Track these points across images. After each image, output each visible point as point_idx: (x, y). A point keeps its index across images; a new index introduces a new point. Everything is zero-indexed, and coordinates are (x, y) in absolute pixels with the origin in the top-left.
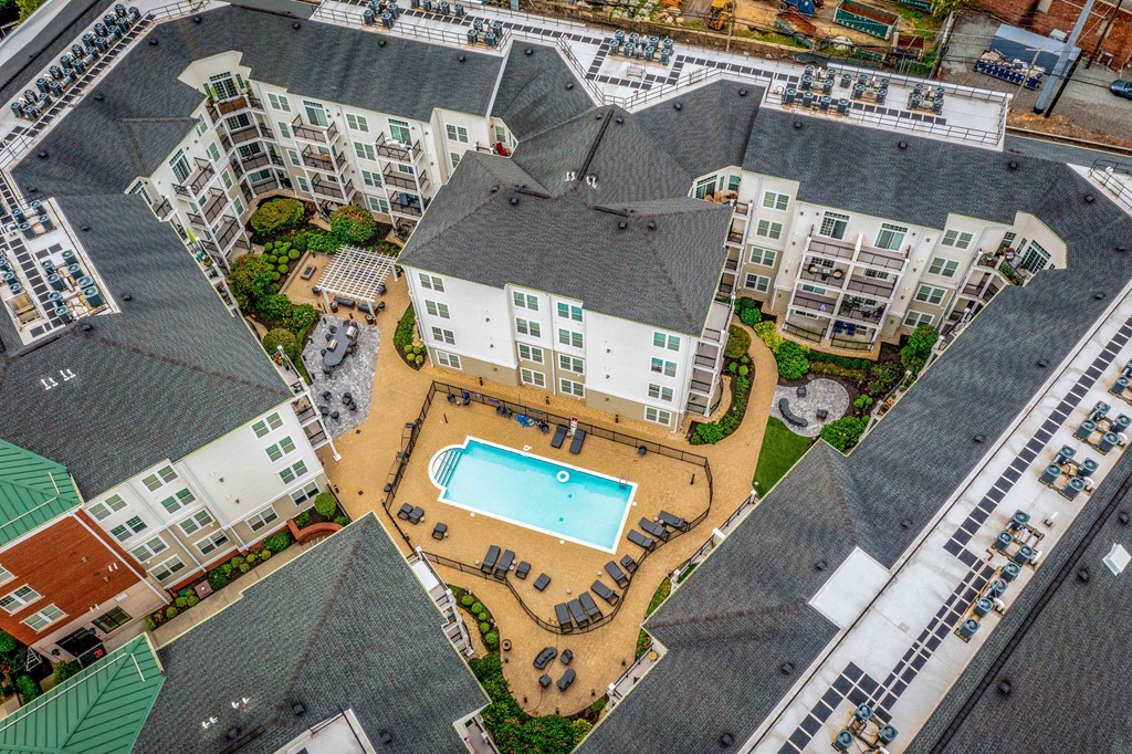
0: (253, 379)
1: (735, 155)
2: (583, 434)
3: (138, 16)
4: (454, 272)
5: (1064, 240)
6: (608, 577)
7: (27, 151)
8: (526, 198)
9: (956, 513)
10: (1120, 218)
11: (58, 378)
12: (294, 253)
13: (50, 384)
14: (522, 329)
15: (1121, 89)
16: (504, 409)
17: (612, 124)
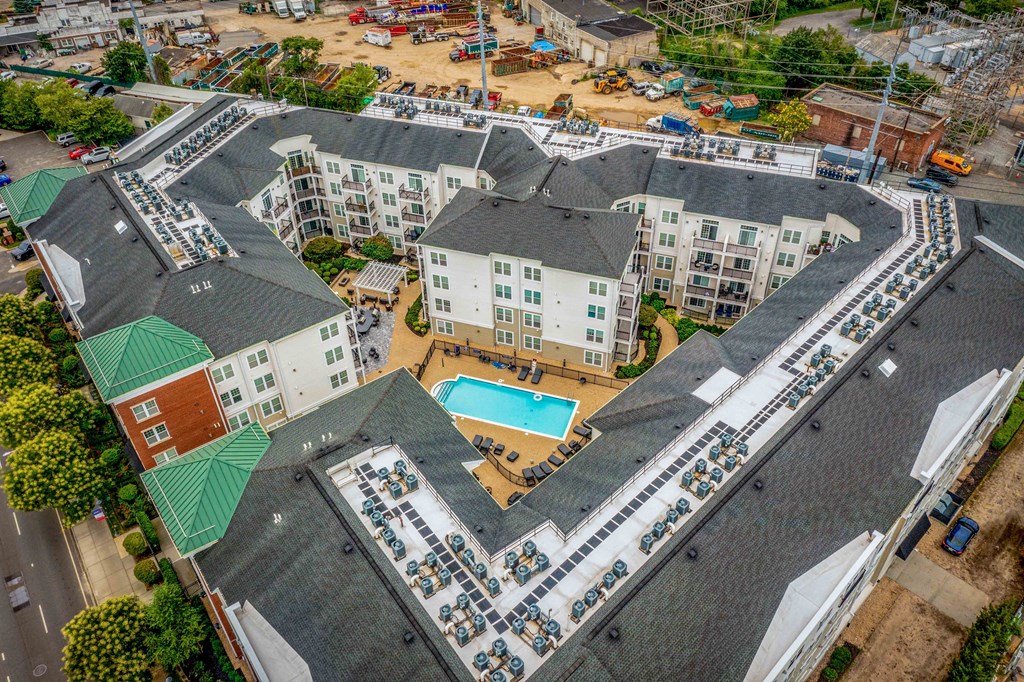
0: (323, 298)
1: (641, 189)
2: (540, 373)
3: (245, 113)
4: (455, 246)
5: (858, 227)
6: (560, 454)
7: (175, 180)
8: (504, 202)
9: (786, 351)
10: (892, 212)
11: (202, 287)
12: (335, 270)
13: (196, 290)
14: (499, 294)
15: (914, 182)
16: (484, 358)
17: (559, 165)
